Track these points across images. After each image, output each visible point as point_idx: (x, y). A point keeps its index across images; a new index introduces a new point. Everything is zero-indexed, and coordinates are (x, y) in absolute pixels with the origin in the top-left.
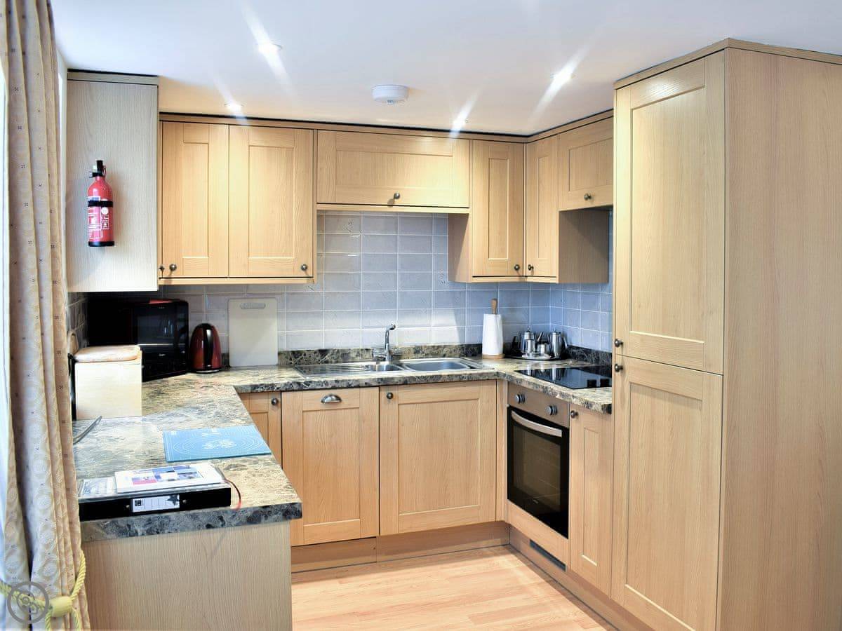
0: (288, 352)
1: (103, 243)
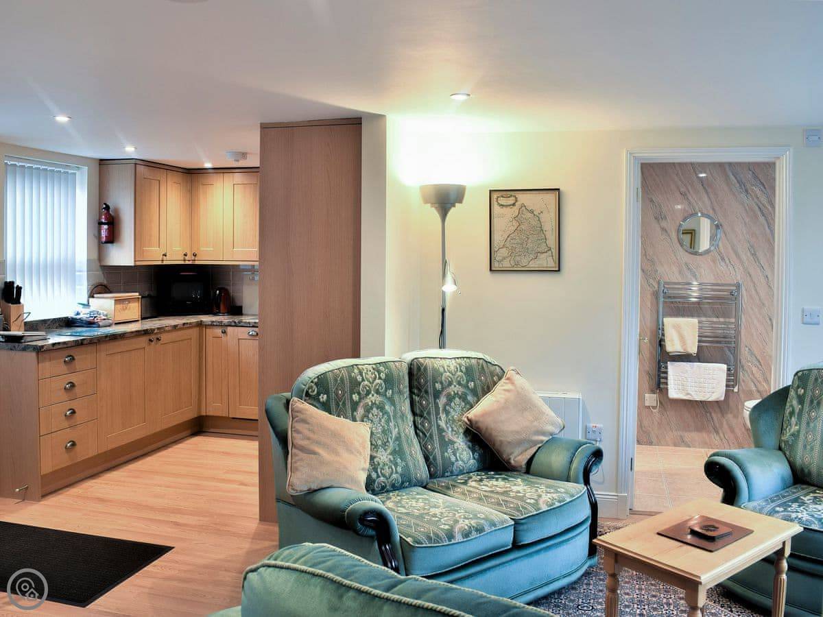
1: (106, 242)
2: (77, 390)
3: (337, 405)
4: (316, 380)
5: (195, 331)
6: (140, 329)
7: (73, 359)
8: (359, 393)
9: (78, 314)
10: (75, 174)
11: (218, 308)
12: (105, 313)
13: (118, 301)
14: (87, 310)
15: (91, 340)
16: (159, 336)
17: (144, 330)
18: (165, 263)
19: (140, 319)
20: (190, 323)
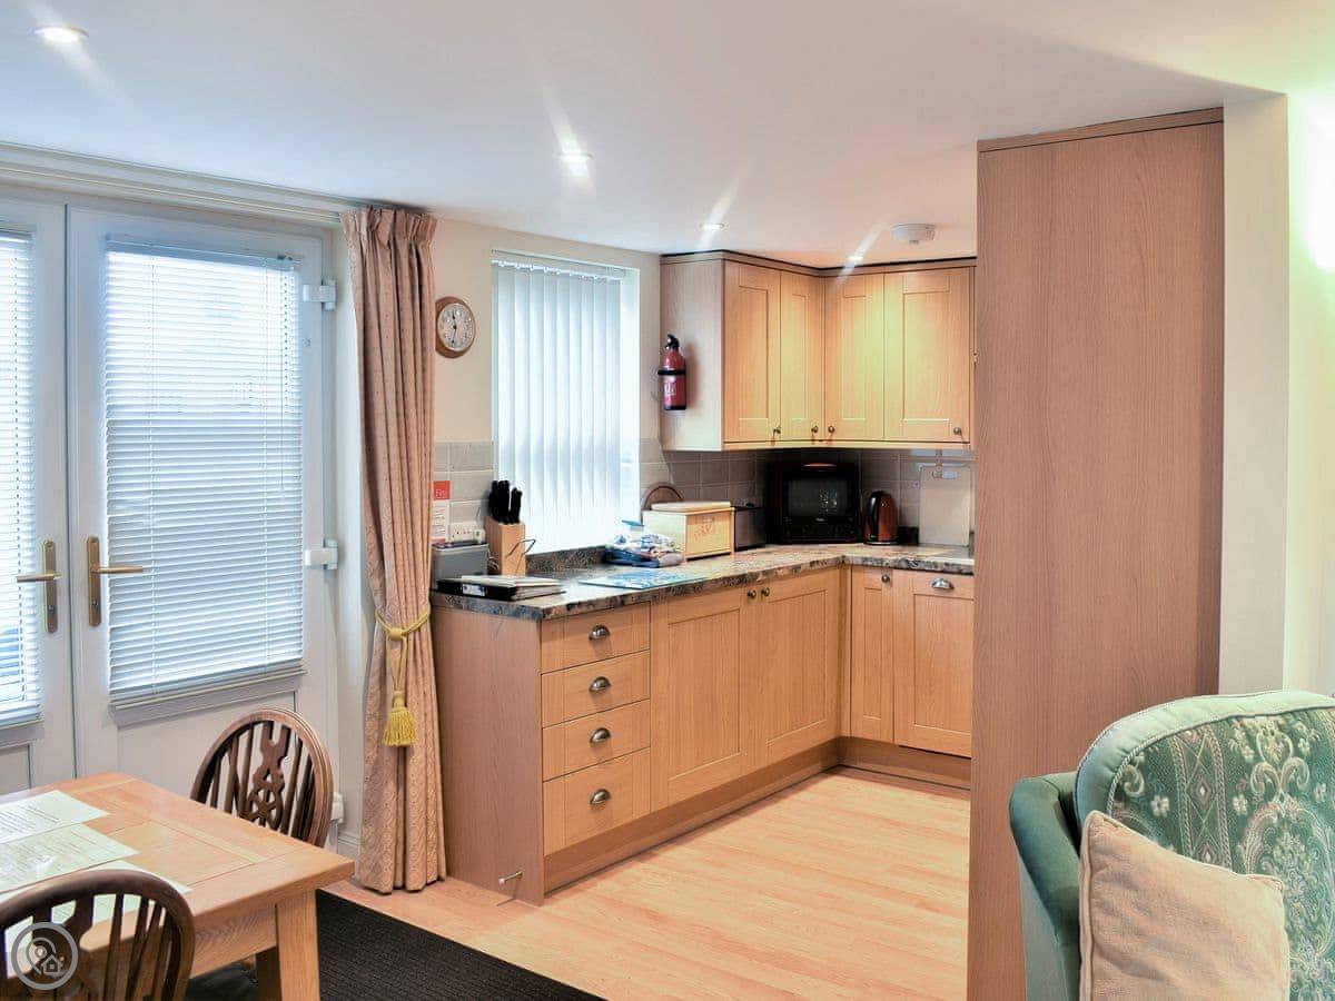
1: (674, 408)
2: (612, 691)
3: (1197, 825)
4: (1141, 758)
5: (833, 575)
6: (732, 574)
7: (605, 633)
8: (1248, 795)
9: (622, 541)
10: (618, 282)
11: (875, 531)
12: (670, 539)
13: (693, 518)
14: (639, 535)
15: (640, 596)
16: (765, 587)
17: (739, 576)
18: (778, 445)
19: (733, 551)
20: (824, 562)
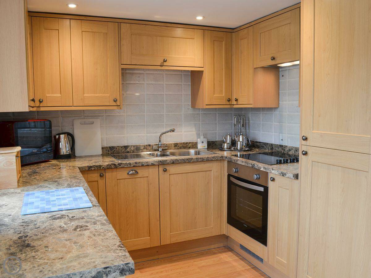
0: (107, 147)
